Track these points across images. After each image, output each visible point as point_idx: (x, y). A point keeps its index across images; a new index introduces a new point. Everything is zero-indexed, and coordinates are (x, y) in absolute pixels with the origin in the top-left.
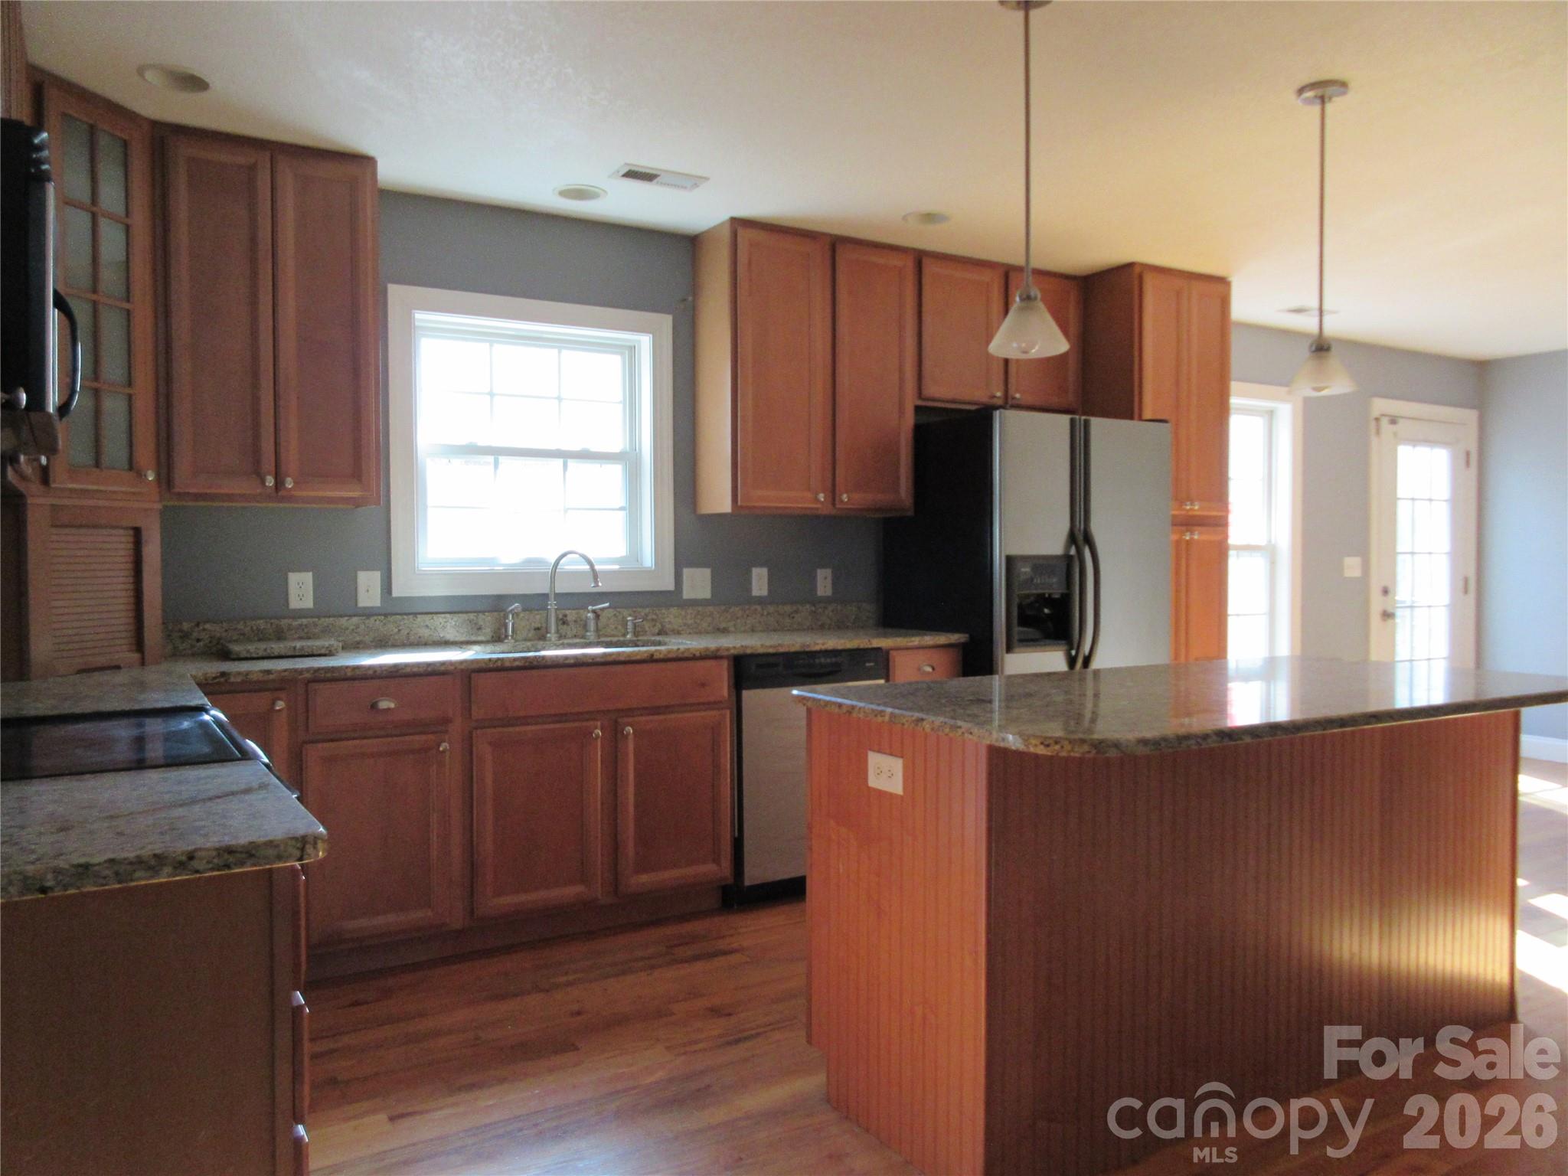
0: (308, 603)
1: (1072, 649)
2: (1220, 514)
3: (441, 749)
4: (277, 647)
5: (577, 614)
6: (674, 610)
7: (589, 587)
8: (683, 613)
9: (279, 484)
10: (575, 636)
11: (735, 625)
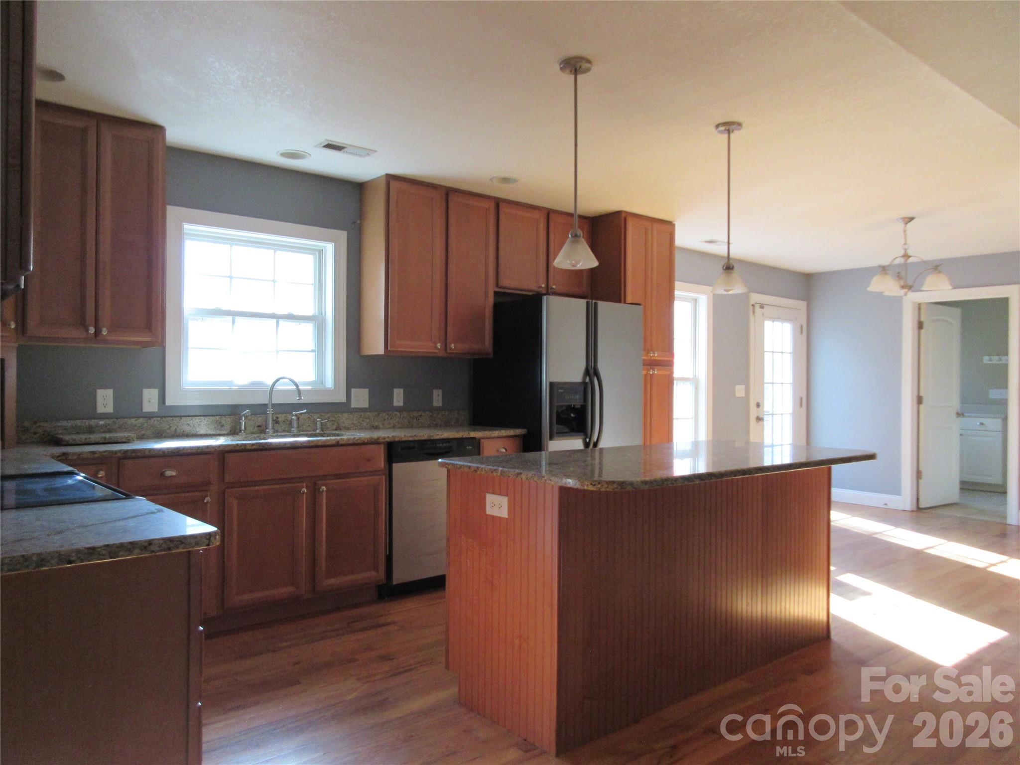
0: (110, 409)
1: (587, 437)
2: (669, 359)
3: (205, 501)
4: (93, 437)
5: (285, 417)
6: (346, 415)
7: (295, 400)
8: (352, 416)
9: (98, 332)
10: (284, 431)
11: (383, 424)
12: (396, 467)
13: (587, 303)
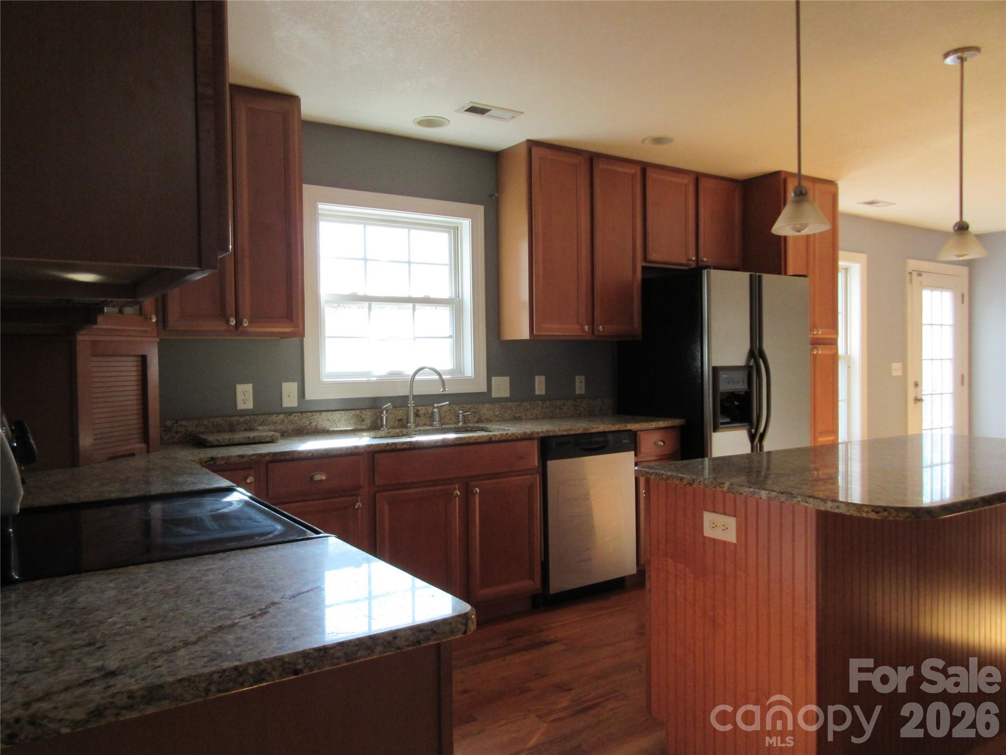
0: (250, 405)
1: (752, 428)
2: (834, 336)
3: (356, 507)
4: (239, 436)
5: (426, 409)
6: (487, 405)
7: (440, 391)
8: (493, 407)
9: (239, 323)
10: (424, 425)
11: (525, 415)
12: (552, 464)
13: (751, 276)
